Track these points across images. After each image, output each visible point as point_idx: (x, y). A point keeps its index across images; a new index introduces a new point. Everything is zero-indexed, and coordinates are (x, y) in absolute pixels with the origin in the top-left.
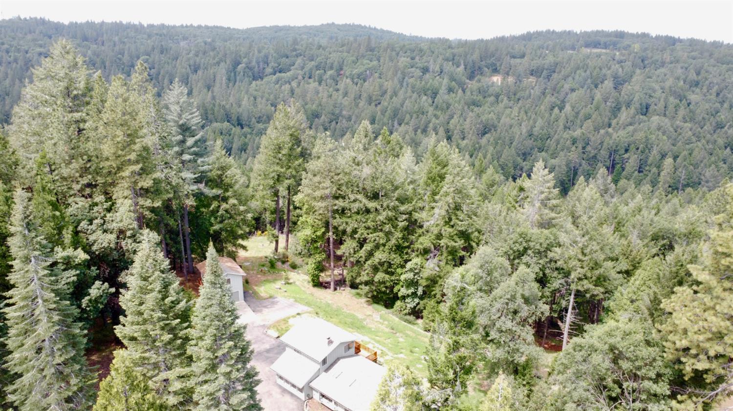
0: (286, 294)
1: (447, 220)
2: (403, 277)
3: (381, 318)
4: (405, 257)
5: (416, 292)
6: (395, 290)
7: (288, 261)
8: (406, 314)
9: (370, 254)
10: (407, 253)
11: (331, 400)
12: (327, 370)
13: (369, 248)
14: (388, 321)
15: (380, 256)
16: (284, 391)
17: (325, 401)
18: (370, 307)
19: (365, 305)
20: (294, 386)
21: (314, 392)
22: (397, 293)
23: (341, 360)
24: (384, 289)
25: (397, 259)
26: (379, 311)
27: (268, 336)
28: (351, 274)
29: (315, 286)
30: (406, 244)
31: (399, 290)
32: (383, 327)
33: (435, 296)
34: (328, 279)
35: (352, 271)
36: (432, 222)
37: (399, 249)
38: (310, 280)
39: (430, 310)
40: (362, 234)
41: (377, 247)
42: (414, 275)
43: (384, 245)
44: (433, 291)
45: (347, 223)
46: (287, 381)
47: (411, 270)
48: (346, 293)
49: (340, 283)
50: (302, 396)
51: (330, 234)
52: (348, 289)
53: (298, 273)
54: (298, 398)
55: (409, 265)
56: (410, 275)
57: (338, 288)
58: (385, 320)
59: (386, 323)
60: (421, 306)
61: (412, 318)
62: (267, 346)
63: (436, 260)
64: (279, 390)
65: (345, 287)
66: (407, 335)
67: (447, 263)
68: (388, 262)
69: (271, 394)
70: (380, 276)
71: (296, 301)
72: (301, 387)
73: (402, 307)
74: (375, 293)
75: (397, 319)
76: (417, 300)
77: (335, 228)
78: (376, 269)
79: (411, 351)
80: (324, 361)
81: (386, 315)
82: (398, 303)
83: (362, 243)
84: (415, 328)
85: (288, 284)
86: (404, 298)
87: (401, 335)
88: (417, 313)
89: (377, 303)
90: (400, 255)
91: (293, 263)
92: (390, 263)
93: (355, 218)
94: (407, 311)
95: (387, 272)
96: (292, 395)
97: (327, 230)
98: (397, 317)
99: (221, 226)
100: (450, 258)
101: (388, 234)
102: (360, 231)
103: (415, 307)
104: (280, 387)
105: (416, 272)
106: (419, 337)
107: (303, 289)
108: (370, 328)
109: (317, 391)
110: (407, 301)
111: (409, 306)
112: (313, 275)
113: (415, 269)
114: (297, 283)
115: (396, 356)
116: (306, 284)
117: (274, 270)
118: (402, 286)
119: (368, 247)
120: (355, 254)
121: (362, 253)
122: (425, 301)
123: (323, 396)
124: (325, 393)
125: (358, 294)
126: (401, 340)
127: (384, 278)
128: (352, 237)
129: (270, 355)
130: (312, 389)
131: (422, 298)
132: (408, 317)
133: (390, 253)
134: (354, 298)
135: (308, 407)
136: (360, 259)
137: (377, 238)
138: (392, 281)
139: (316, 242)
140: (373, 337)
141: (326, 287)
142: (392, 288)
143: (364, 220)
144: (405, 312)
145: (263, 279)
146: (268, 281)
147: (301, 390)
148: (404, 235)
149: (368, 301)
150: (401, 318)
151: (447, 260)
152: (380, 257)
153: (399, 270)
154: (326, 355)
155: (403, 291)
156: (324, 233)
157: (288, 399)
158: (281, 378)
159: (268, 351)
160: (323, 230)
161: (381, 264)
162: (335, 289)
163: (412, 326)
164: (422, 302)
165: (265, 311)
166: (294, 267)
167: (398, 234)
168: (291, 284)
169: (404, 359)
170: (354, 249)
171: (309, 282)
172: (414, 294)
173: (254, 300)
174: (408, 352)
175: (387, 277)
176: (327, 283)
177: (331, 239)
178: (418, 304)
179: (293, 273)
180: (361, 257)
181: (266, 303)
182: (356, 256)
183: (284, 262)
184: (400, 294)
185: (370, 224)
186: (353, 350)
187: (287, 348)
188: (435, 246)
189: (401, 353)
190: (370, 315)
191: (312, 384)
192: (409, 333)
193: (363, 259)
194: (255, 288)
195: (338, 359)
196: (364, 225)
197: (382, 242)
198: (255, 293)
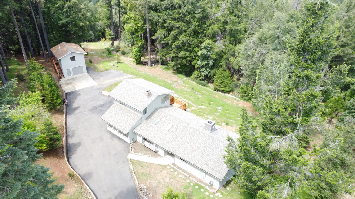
0: (118, 68)
1: (231, 11)
2: (199, 53)
3: (184, 83)
4: (200, 40)
5: (208, 64)
6: (193, 63)
7: (120, 51)
8: (201, 80)
9: (176, 38)
10: (201, 38)
11: (151, 143)
12: (147, 118)
13: (175, 34)
14: (189, 85)
15: (182, 38)
16: (114, 135)
17: (147, 144)
18: (176, 76)
19: (172, 75)
20: (120, 132)
21: (138, 137)
22: (194, 65)
23: (159, 110)
24: (185, 63)
25: (194, 41)
26: (182, 79)
27: (103, 95)
28: (162, 53)
29: (138, 64)
30: (200, 31)
31: (196, 63)
32: (186, 88)
33: (221, 66)
34: (147, 60)
35: (163, 52)
36: (220, 14)
37: (196, 34)
38: (134, 60)
39: (219, 76)
40: (170, 23)
41: (180, 33)
42: (207, 52)
43: (185, 31)
44: (220, 62)
45: (159, 16)
46: (115, 128)
47: (205, 48)
48: (159, 68)
49: (155, 62)
50: (128, 140)
51: (147, 25)
52: (160, 65)
53: (127, 57)
54: (125, 141)
55: (203, 45)
56: (205, 52)
57: (153, 65)
58: (186, 84)
59: (188, 86)
60: (211, 74)
61: (205, 82)
62: (102, 103)
63: (222, 41)
64: (109, 136)
65: (158, 64)
66: (203, 94)
67: (230, 43)
68: (188, 43)
69: (102, 139)
70: (182, 54)
71: (124, 72)
72: (126, 133)
73: (198, 75)
74: (179, 66)
75: (195, 83)
76: (208, 70)
77: (151, 21)
78: (179, 48)
79: (209, 104)
80: (145, 111)
81: (187, 81)
82: (195, 73)
83: (170, 30)
84: (208, 89)
85: (120, 63)
86: (199, 68)
87: (199, 93)
88: (208, 79)
89: (180, 73)
90: (196, 38)
91: (123, 51)
92: (189, 44)
93: (164, 13)
94: (201, 78)
95: (187, 50)
96: (120, 139)
97: (145, 23)
98: (195, 82)
99: (67, 20)
100: (232, 39)
101: (188, 23)
102: (168, 21)
103: (207, 75)
104: (110, 133)
105: (209, 49)
106: (212, 95)
107: (130, 66)
108: (177, 89)
109: (140, 136)
110: (202, 70)
111: (203, 74)
112: (136, 56)
113: (208, 47)
114: (126, 63)
115: (199, 107)
116: (132, 63)
117: (110, 55)
118: (198, 60)
119: (174, 32)
120: (164, 38)
121: (170, 37)
122: (214, 70)
123: (145, 140)
124: (146, 137)
125: (167, 68)
126: (199, 96)
127: (185, 54)
128: (163, 27)
129: (102, 109)
130: (135, 134)
131: (212, 68)
132: (202, 82)
133: (189, 37)
134: (164, 71)
135: (133, 149)
136: (169, 42)
137: (181, 27)
138: (191, 56)
139: (137, 32)
140: (181, 94)
141: (145, 65)
142: (191, 62)
143: (171, 13)
144: (200, 78)
145: (102, 60)
146: (105, 61)
147: (127, 135)
148: (199, 24)
149: (173, 73)
150: (197, 83)
151: (230, 41)
152: (183, 40)
153: (196, 49)
154: (146, 106)
155: (199, 63)
156: (143, 25)
157: (116, 142)
158: (110, 126)
159: (102, 106)
160: (142, 22)
161: (184, 44)
162: (152, 66)
163: (206, 88)
164: (212, 71)
165: (102, 79)
166: (124, 54)
167: (195, 23)
168: (121, 63)
169: (206, 109)
170: (164, 35)
171: (134, 62)
172: (207, 65)
173: (95, 72)
174: (207, 105)
175: (188, 54)
176: (146, 62)
177: (148, 30)
178: (210, 72)
179: (123, 57)
180: (169, 40)
181: (103, 73)
182: (166, 39)
183: (117, 51)
184: (197, 66)
185: (176, 16)
186: (168, 102)
187: (114, 102)
188: (221, 32)
189: (202, 105)
190: (176, 81)
191: (136, 131)
192: (204, 92)
193: (170, 42)
194: (97, 65)
195: (157, 109)
196: (171, 17)
197: (184, 28)
198: (95, 68)
